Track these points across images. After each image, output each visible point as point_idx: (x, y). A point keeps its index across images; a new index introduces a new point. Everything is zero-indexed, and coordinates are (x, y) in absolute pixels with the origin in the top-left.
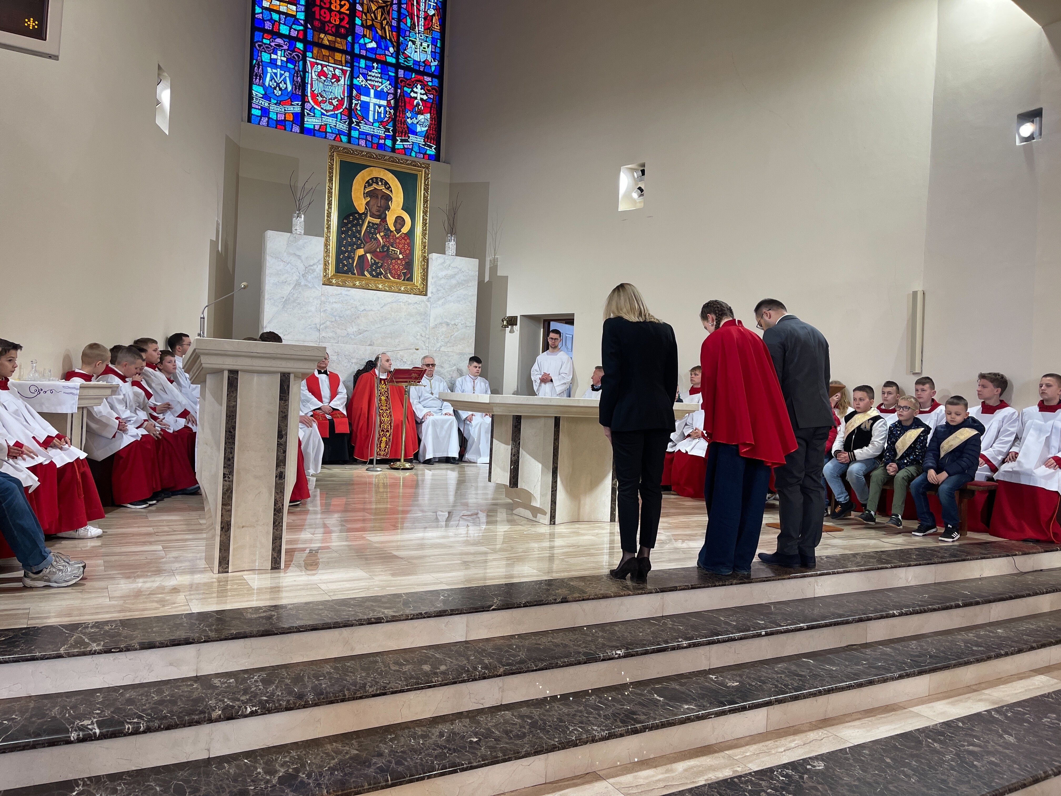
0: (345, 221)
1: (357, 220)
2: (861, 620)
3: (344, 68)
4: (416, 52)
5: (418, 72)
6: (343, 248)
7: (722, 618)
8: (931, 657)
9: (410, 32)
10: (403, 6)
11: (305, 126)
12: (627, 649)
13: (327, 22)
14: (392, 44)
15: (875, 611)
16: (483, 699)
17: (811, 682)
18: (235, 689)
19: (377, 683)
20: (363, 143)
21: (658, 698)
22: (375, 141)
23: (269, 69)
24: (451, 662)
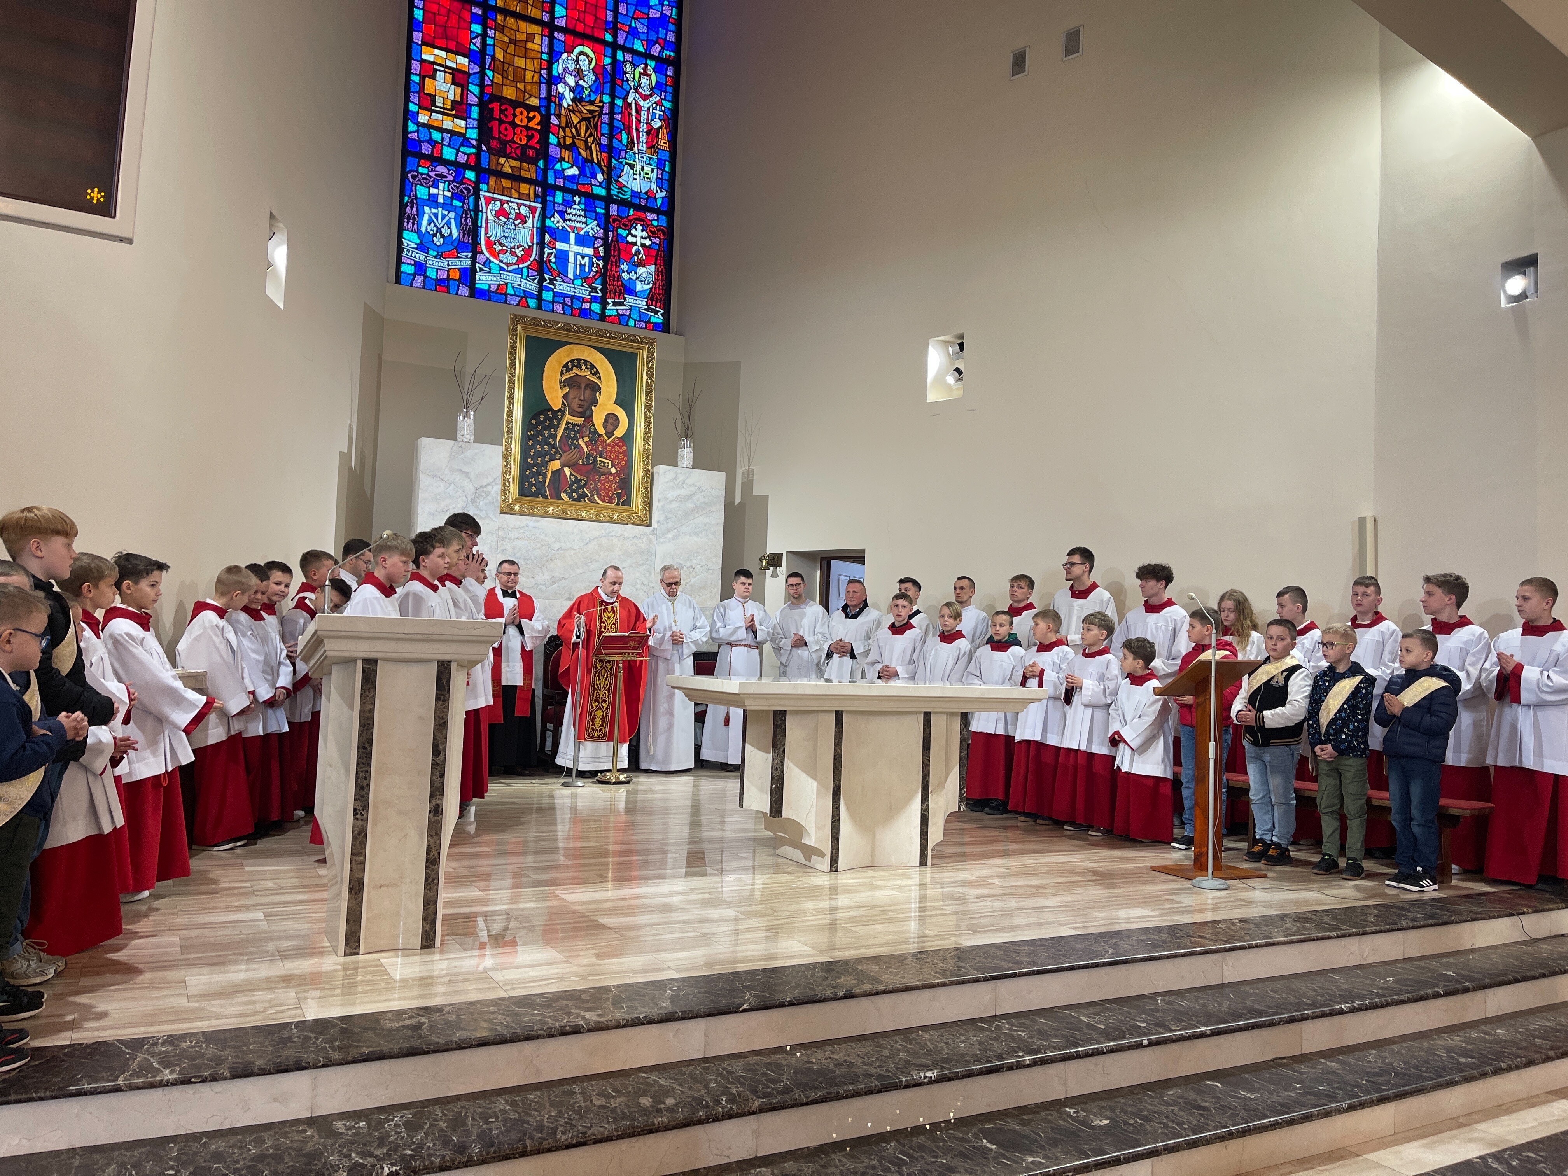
0: (534, 422)
1: (551, 419)
2: (1292, 1020)
3: (533, 204)
4: (635, 179)
5: (638, 207)
6: (529, 460)
7: (1084, 1019)
8: (1397, 1075)
9: (626, 152)
10: (616, 116)
11: (477, 286)
12: (942, 1068)
13: (508, 142)
14: (601, 169)
15: (1314, 1005)
16: (729, 1148)
17: (1217, 1118)
18: (367, 1138)
19: (573, 1126)
20: (559, 308)
21: (988, 1145)
22: (577, 305)
23: (427, 209)
24: (683, 1092)
